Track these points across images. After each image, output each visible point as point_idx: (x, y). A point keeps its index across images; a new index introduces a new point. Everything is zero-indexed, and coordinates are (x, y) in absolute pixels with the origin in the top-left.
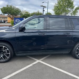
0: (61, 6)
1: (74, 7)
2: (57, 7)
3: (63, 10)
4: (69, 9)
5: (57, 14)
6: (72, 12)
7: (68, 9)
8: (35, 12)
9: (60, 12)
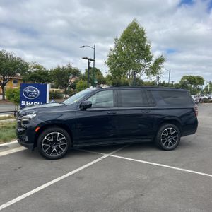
0: (124, 55)
1: (152, 57)
2: (115, 57)
3: (128, 63)
4: (142, 62)
5: (115, 71)
6: (148, 68)
7: (139, 62)
8: (61, 67)
9: (122, 69)
